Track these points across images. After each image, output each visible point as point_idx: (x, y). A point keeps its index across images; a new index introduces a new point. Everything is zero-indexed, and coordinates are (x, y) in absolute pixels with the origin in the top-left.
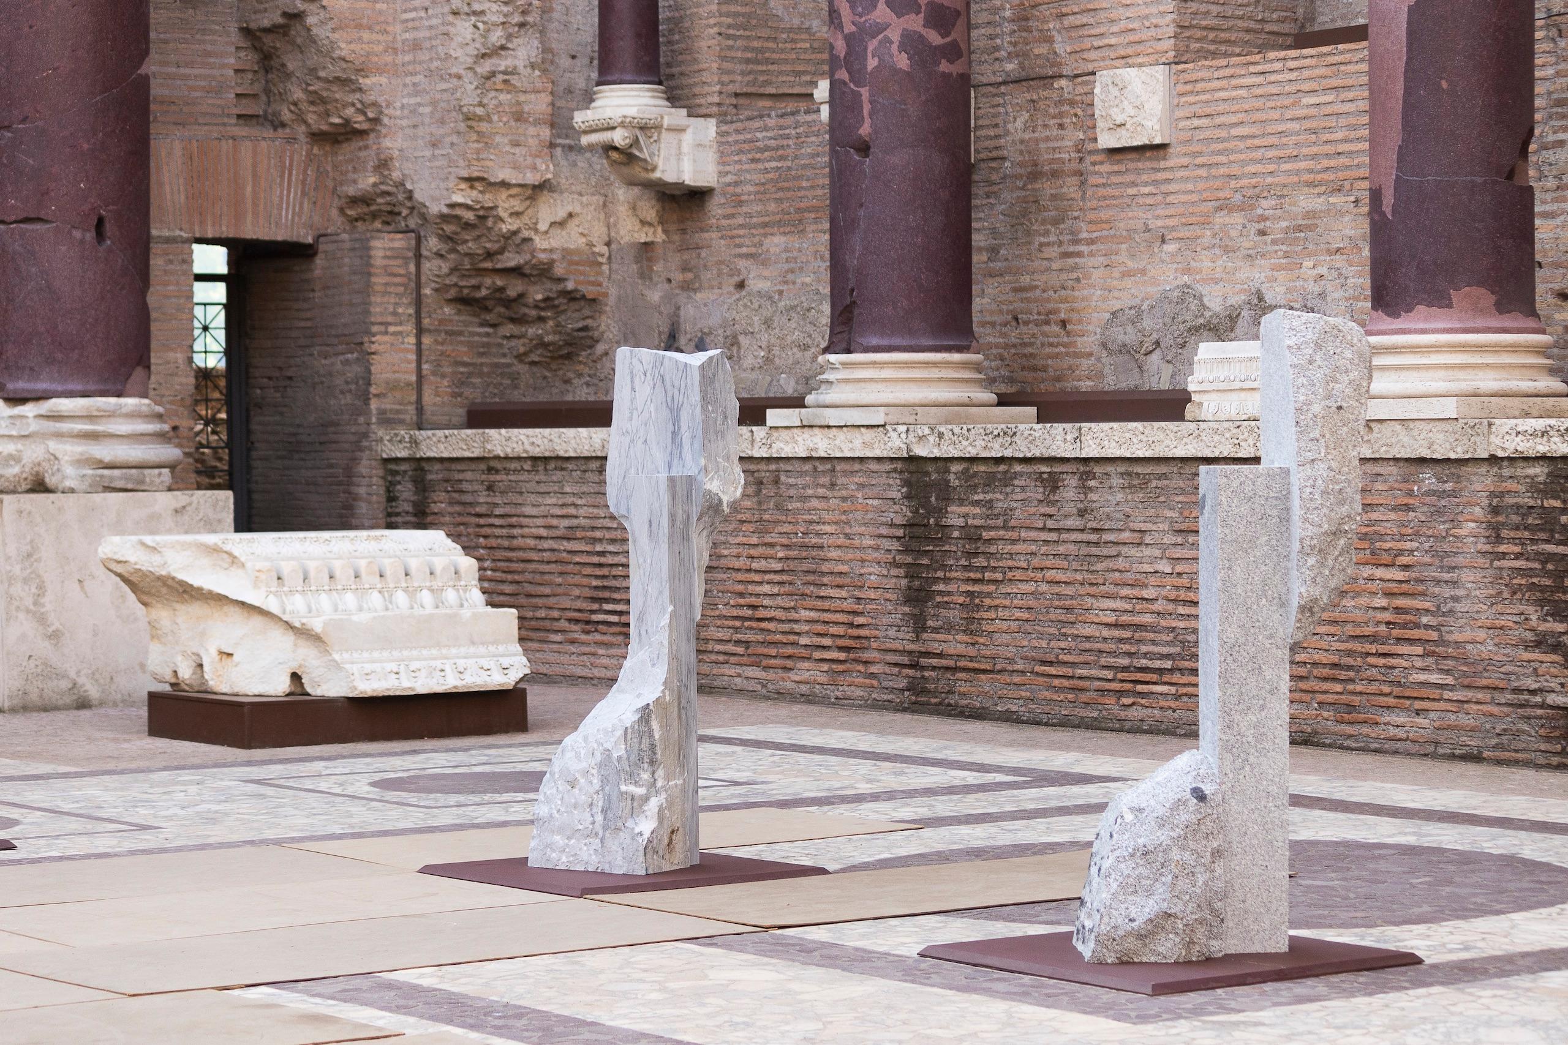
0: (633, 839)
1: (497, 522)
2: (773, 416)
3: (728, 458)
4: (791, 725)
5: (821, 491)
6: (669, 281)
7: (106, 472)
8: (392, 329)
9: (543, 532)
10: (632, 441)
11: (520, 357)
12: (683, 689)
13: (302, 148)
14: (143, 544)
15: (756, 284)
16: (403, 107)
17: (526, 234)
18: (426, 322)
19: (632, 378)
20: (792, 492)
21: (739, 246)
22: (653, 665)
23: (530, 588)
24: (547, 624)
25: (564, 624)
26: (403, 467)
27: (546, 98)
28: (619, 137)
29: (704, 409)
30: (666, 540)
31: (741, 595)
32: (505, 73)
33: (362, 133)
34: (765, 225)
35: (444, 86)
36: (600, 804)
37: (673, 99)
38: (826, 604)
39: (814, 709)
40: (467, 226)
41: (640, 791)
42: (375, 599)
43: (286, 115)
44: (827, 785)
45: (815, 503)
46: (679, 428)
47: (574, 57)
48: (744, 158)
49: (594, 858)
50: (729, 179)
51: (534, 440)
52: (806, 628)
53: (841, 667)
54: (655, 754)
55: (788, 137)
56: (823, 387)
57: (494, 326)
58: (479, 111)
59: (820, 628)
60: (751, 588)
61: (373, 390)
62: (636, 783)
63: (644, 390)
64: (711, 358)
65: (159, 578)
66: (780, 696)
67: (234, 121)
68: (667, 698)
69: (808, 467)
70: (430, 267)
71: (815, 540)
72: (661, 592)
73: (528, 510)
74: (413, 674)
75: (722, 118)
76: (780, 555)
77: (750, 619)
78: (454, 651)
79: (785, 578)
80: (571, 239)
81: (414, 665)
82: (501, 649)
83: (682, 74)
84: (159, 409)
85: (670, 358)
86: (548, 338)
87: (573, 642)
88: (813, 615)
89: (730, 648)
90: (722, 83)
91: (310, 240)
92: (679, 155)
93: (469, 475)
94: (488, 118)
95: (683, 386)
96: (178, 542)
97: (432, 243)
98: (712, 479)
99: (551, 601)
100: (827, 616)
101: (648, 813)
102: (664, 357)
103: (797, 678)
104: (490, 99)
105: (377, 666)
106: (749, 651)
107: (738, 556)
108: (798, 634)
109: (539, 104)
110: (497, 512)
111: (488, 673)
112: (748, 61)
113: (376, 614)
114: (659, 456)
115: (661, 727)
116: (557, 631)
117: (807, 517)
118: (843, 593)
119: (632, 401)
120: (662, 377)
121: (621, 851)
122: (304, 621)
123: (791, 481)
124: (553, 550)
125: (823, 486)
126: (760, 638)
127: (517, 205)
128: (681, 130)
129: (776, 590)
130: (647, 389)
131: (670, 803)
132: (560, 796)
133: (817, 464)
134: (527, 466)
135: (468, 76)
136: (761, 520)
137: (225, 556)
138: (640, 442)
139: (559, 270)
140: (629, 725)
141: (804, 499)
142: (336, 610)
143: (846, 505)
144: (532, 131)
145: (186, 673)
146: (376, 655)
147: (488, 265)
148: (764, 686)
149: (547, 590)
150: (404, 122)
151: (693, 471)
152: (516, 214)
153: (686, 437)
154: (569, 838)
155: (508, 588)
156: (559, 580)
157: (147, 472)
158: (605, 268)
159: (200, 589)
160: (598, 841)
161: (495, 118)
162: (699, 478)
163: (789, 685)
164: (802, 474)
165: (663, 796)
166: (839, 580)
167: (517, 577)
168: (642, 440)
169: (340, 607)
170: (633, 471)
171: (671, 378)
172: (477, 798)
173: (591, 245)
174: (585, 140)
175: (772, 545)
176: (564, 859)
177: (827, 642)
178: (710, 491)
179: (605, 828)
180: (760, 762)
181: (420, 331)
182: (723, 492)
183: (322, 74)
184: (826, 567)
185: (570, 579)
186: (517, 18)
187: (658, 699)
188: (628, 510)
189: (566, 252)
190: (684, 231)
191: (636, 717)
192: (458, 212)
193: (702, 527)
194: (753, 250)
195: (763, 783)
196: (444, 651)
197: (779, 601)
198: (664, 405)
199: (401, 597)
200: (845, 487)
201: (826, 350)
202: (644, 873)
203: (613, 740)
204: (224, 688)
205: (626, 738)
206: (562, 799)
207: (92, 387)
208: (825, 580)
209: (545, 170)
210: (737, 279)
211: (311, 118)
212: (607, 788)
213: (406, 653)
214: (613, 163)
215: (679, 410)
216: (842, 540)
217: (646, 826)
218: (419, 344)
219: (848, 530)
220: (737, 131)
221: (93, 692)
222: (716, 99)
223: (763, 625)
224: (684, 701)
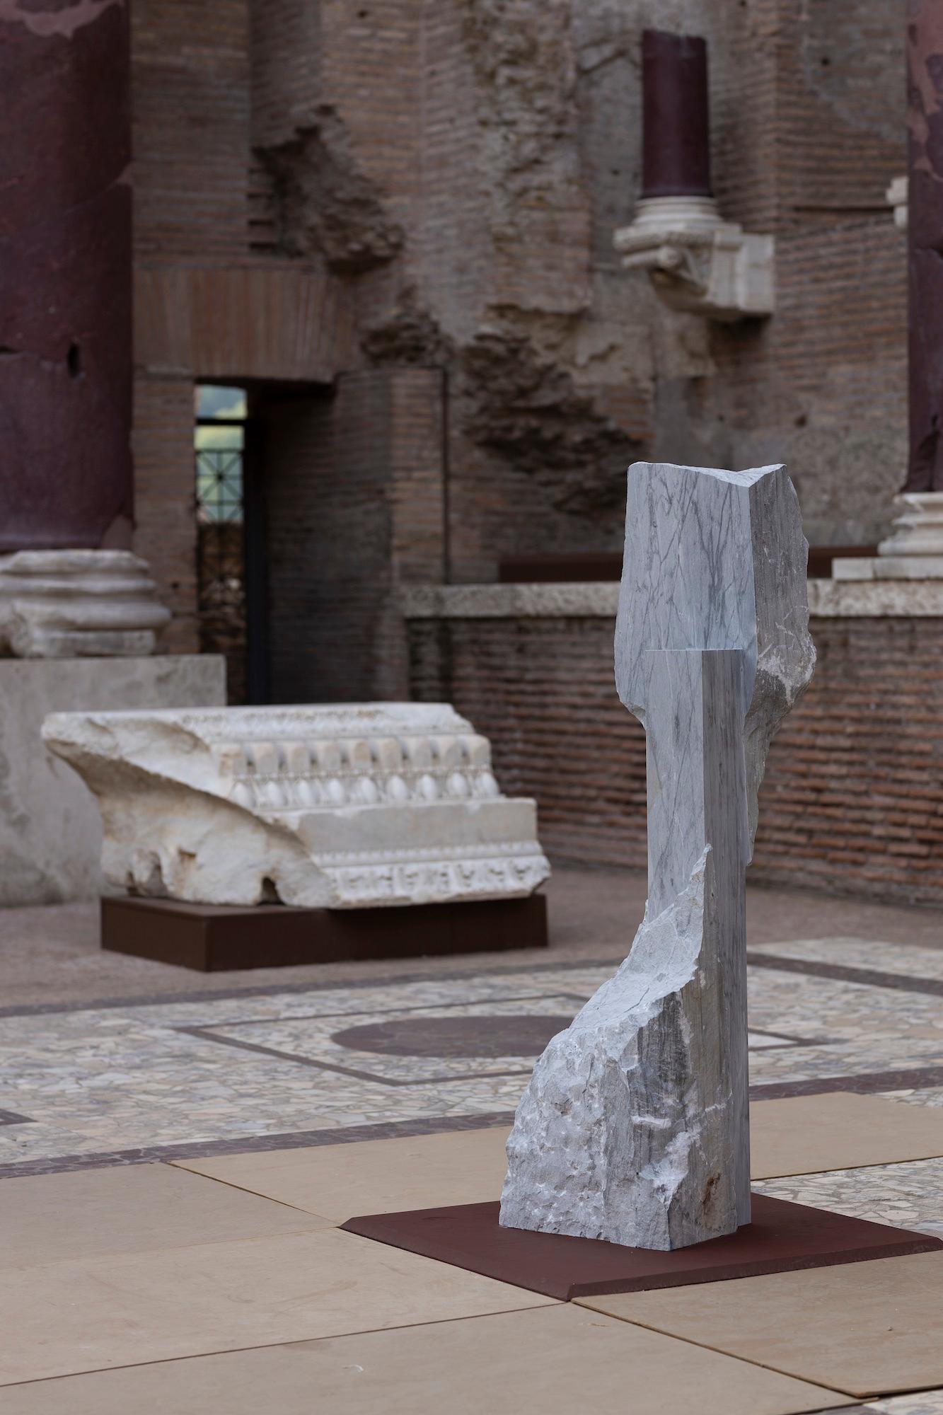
0: (651, 1196)
1: (529, 688)
2: (842, 568)
3: (792, 624)
4: (867, 939)
5: (898, 656)
6: (721, 418)
7: (79, 636)
8: (417, 475)
9: (578, 700)
10: (652, 600)
11: (558, 506)
12: (727, 967)
13: (320, 279)
14: (91, 723)
15: (821, 419)
16: (428, 230)
17: (562, 368)
18: (454, 467)
19: (651, 508)
20: (863, 656)
21: (800, 377)
22: (682, 933)
23: (565, 764)
24: (583, 804)
25: (601, 805)
26: (427, 627)
27: (583, 217)
28: (664, 256)
29: (757, 552)
30: (701, 746)
31: (804, 775)
32: (539, 188)
33: (384, 262)
34: (829, 353)
35: (471, 204)
36: (603, 1140)
37: (727, 215)
38: (904, 789)
39: (891, 913)
40: (497, 360)
41: (662, 1123)
42: (366, 787)
43: (303, 242)
44: (921, 1046)
45: (890, 670)
46: (720, 580)
47: (616, 172)
48: (805, 278)
49: (594, 1220)
50: (789, 302)
51: (568, 596)
52: (879, 816)
53: (922, 864)
54: (684, 1067)
55: (855, 252)
56: (900, 534)
57: (530, 471)
58: (510, 231)
59: (897, 817)
60: (816, 768)
61: (396, 542)
62: (656, 1113)
63: (669, 524)
64: (767, 477)
65: (112, 763)
66: (849, 895)
67: (245, 249)
68: (703, 982)
69: (882, 627)
70: (460, 406)
71: (890, 713)
72: (692, 825)
73: (562, 675)
74: (409, 880)
75: (781, 235)
76: (850, 729)
77: (815, 804)
78: (459, 851)
79: (855, 757)
80: (613, 374)
81: (411, 868)
82: (516, 847)
83: (736, 188)
84: (142, 563)
85: (707, 477)
86: (590, 484)
87: (612, 825)
88: (888, 801)
89: (791, 837)
90: (779, 195)
91: (327, 378)
92: (732, 276)
93: (497, 636)
94: (518, 239)
95: (725, 518)
96: (132, 721)
97: (460, 380)
98: (768, 656)
99: (587, 778)
100: (905, 803)
101: (674, 1157)
102: (697, 474)
103: (870, 874)
104: (524, 218)
105: (365, 871)
106: (815, 841)
107: (800, 731)
108: (871, 823)
109: (576, 223)
110: (530, 676)
111: (500, 877)
112: (809, 171)
113: (364, 807)
114: (690, 620)
115: (693, 1026)
116: (594, 812)
117: (882, 686)
118: (925, 776)
119: (651, 540)
120: (695, 504)
121: (634, 1214)
122: (277, 815)
123: (863, 643)
124: (589, 721)
125: (901, 649)
126: (825, 825)
127: (553, 337)
128: (733, 248)
129: (844, 770)
130: (674, 523)
131: (707, 1138)
132: (545, 1124)
133: (894, 623)
134: (561, 625)
135: (497, 194)
136: (826, 689)
137: (186, 737)
138: (663, 601)
139: (600, 408)
140: (644, 1025)
141: (877, 664)
142: (317, 801)
143: (928, 673)
144: (568, 252)
145: (143, 875)
146: (364, 856)
147: (520, 403)
148: (830, 882)
149: (582, 766)
150: (429, 247)
151: (740, 644)
152: (551, 347)
153: (730, 591)
154: (559, 1187)
155: (540, 763)
156: (596, 754)
157: (127, 635)
158: (651, 407)
159: (157, 777)
160: (599, 1195)
161: (527, 238)
162: (749, 653)
163: (860, 883)
164: (875, 635)
165: (697, 1130)
166: (919, 761)
167: (550, 751)
168: (666, 597)
169: (324, 798)
170: (652, 643)
171: (708, 507)
172: (460, 1066)
173: (634, 380)
174: (629, 261)
175: (839, 718)
176: (551, 1218)
177: (905, 833)
178: (766, 673)
179: (610, 1177)
180: (831, 1003)
181: (447, 477)
182: (786, 675)
183: (340, 195)
184: (904, 745)
185: (609, 754)
186: (552, 129)
187: (688, 985)
188: (646, 701)
189: (608, 389)
190: (737, 363)
191: (656, 1013)
192: (489, 344)
193: (753, 726)
194: (815, 382)
195: (836, 1041)
196: (447, 851)
197: (849, 784)
198: (698, 546)
199: (396, 785)
200: (927, 651)
201: (905, 489)
202: (667, 1247)
203: (621, 1046)
204: (187, 895)
205: (640, 1043)
206: (547, 1129)
207: (64, 538)
208: (904, 760)
209: (582, 297)
210: (795, 415)
211: (329, 245)
212: (613, 1118)
213: (400, 854)
214: (658, 287)
215: (720, 554)
216: (923, 714)
217: (670, 1177)
218: (446, 491)
219: (930, 702)
220: (798, 249)
221: (64, 884)
222: (773, 213)
223: (830, 811)
224: (727, 986)
